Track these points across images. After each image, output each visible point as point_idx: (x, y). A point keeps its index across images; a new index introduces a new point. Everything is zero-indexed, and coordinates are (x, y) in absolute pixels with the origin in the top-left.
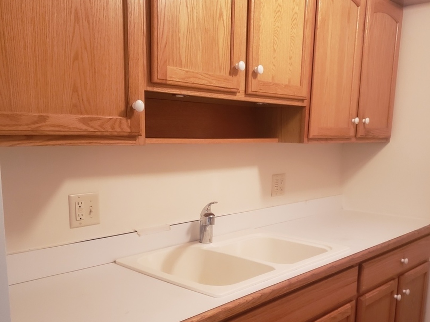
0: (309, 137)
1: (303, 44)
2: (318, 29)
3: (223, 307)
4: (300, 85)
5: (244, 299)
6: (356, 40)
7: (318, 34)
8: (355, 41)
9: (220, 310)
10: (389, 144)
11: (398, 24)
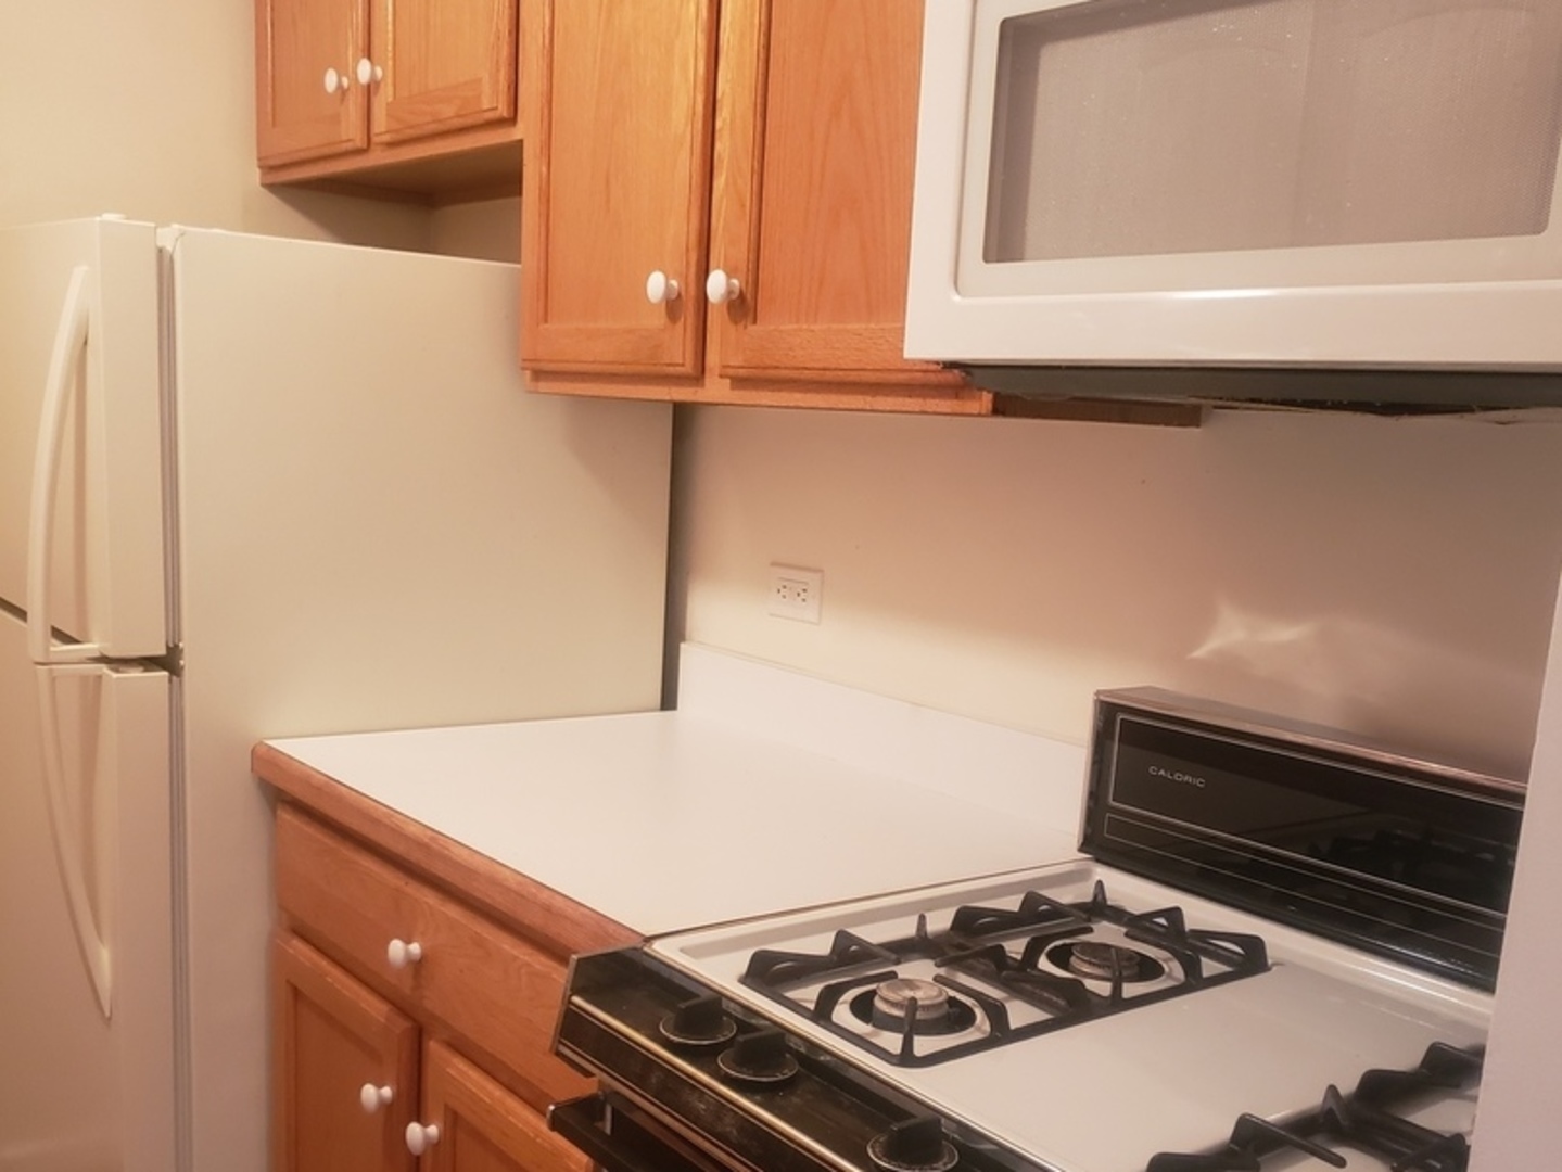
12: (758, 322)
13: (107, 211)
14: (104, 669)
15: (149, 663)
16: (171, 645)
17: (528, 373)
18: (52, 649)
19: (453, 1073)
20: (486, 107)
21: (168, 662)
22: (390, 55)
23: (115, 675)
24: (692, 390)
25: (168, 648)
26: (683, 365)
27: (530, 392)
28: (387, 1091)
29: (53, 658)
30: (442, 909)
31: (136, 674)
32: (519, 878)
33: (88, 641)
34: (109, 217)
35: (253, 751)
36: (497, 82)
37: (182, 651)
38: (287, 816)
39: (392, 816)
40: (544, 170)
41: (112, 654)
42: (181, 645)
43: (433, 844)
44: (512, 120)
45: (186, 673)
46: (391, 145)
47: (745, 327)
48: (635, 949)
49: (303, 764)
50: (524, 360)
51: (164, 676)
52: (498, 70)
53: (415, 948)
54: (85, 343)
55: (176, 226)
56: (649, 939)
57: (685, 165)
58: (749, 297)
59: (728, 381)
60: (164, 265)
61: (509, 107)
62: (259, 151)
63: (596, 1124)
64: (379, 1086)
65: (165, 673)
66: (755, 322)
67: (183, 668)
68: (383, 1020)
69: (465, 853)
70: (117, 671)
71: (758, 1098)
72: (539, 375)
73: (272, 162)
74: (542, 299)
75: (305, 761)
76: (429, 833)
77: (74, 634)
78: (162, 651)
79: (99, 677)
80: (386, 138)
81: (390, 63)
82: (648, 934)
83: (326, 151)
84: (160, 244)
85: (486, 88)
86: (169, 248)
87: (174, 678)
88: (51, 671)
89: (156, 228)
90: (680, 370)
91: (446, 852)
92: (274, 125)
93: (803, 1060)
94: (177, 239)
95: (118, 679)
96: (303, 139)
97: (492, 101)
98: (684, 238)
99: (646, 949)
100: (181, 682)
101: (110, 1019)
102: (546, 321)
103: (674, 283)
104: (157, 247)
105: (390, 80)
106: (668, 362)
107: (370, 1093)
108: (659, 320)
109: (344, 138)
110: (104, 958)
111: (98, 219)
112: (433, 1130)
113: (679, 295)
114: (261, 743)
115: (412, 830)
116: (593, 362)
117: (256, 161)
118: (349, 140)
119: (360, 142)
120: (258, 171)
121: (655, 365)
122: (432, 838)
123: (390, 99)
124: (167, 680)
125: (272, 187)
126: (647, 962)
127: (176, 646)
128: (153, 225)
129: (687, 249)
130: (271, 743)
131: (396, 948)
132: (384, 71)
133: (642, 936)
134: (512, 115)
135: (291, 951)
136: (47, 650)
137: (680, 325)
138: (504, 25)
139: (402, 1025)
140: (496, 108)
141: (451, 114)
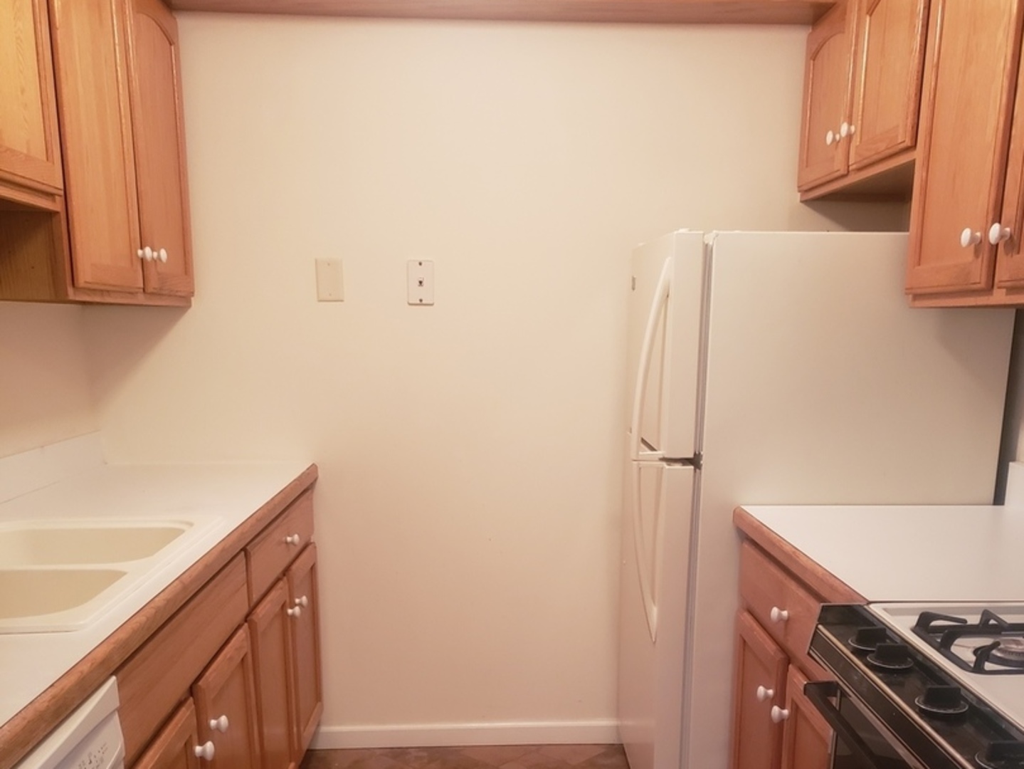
0: (76, 285)
1: (38, 61)
2: (57, 29)
3: (112, 640)
4: (47, 159)
5: (135, 621)
6: (119, 69)
7: (59, 41)
8: (117, 70)
9: (112, 646)
10: (190, 311)
11: (173, 47)
12: (1021, 252)
13: (682, 228)
14: (664, 464)
15: (685, 461)
16: (697, 453)
17: (911, 296)
18: (641, 453)
19: (795, 680)
20: (900, 141)
21: (695, 461)
22: (860, 118)
23: (667, 467)
24: (986, 298)
25: (695, 454)
26: (979, 283)
27: (911, 308)
28: (771, 692)
29: (640, 458)
30: (797, 592)
31: (678, 467)
32: (825, 572)
33: (660, 450)
34: (682, 231)
35: (734, 511)
36: (906, 125)
37: (702, 456)
38: (746, 546)
39: (780, 541)
40: (924, 174)
41: (667, 456)
42: (702, 453)
43: (794, 554)
44: (913, 147)
45: (703, 468)
46: (859, 169)
47: (1012, 256)
48: (860, 606)
49: (752, 516)
50: (907, 289)
51: (690, 469)
52: (907, 118)
53: (785, 613)
54: (668, 296)
55: (715, 231)
56: (870, 603)
57: (990, 161)
58: (1015, 238)
59: (1004, 290)
60: (707, 252)
61: (912, 139)
62: (798, 182)
63: (829, 698)
64: (767, 688)
65: (692, 467)
66: (1018, 253)
67: (702, 465)
68: (772, 653)
69: (805, 559)
70: (669, 465)
71: (881, 675)
72: (917, 297)
73: (805, 188)
74: (918, 252)
75: (753, 515)
76: (794, 550)
77: (655, 448)
78: (691, 455)
79: (662, 468)
80: (854, 167)
81: (860, 122)
82: (870, 600)
83: (828, 178)
84: (706, 242)
85: (901, 130)
86: (711, 243)
87: (698, 470)
88: (639, 464)
89: (704, 234)
90: (978, 286)
91: (798, 559)
92: (807, 166)
93: (918, 663)
94: (714, 239)
95: (669, 469)
96: (816, 174)
97: (904, 138)
98: (986, 207)
99: (866, 607)
100: (701, 473)
101: (655, 643)
102: (919, 265)
103: (978, 234)
104: (704, 243)
105: (858, 133)
106: (973, 282)
107: (761, 690)
108: (970, 257)
109: (836, 169)
110: (654, 612)
111: (676, 232)
112: (786, 712)
113: (981, 242)
114: (739, 507)
115: (787, 548)
116: (938, 286)
117: (796, 189)
118: (838, 170)
119: (843, 172)
120: (799, 194)
121: (966, 285)
122: (794, 552)
123: (858, 143)
124: (692, 472)
125: (805, 202)
126: (865, 613)
127: (700, 453)
128: (702, 232)
129: (988, 213)
130: (743, 507)
131: (775, 611)
132: (856, 128)
133: (867, 600)
134: (914, 144)
135: (743, 618)
136: (638, 454)
137: (980, 259)
138: (912, 90)
139: (780, 656)
140: (904, 141)
141: (883, 148)
